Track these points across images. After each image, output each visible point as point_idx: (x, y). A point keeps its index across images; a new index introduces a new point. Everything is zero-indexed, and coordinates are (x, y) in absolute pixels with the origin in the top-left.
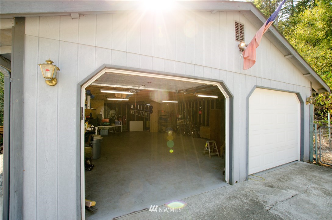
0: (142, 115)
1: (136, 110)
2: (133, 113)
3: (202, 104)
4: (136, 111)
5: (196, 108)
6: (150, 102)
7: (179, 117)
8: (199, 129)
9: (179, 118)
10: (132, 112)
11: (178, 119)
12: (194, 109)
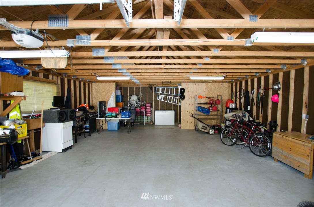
0: (175, 103)
1: (167, 95)
2: (162, 100)
3: (281, 80)
4: (167, 97)
5: (266, 89)
6: (181, 83)
7: (231, 107)
8: (271, 138)
9: (230, 109)
10: (160, 98)
11: (228, 110)
12: (262, 91)
